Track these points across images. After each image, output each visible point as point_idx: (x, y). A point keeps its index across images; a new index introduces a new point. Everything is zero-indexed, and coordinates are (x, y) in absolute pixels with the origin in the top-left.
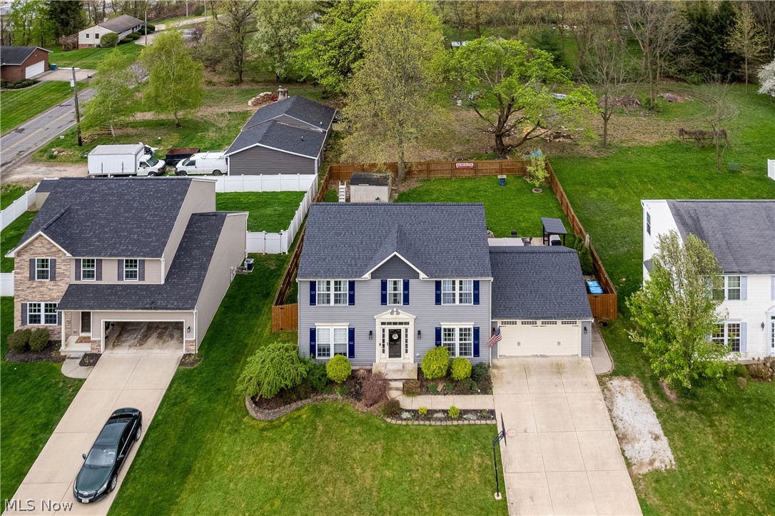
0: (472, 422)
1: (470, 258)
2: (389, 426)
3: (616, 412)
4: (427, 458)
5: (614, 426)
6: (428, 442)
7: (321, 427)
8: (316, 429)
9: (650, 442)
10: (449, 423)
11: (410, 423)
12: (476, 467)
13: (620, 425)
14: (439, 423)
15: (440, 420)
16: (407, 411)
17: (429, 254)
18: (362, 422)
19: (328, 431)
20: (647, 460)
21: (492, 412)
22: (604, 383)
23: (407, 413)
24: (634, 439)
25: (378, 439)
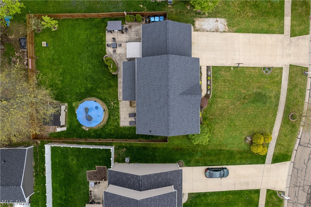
0: (211, 73)
1: (192, 65)
2: (212, 97)
3: (208, 29)
4: (222, 86)
5: (213, 32)
6: (217, 86)
7: (211, 117)
8: (212, 118)
9: (219, 23)
10: (212, 80)
11: (211, 91)
12: (225, 73)
13: (213, 30)
14: (212, 83)
15: (210, 82)
16: (207, 92)
17: (191, 82)
18: (211, 106)
19: (213, 115)
20: (224, 26)
21: (207, 67)
22: (197, 30)
23: (208, 92)
24: (218, 27)
25: (216, 100)
